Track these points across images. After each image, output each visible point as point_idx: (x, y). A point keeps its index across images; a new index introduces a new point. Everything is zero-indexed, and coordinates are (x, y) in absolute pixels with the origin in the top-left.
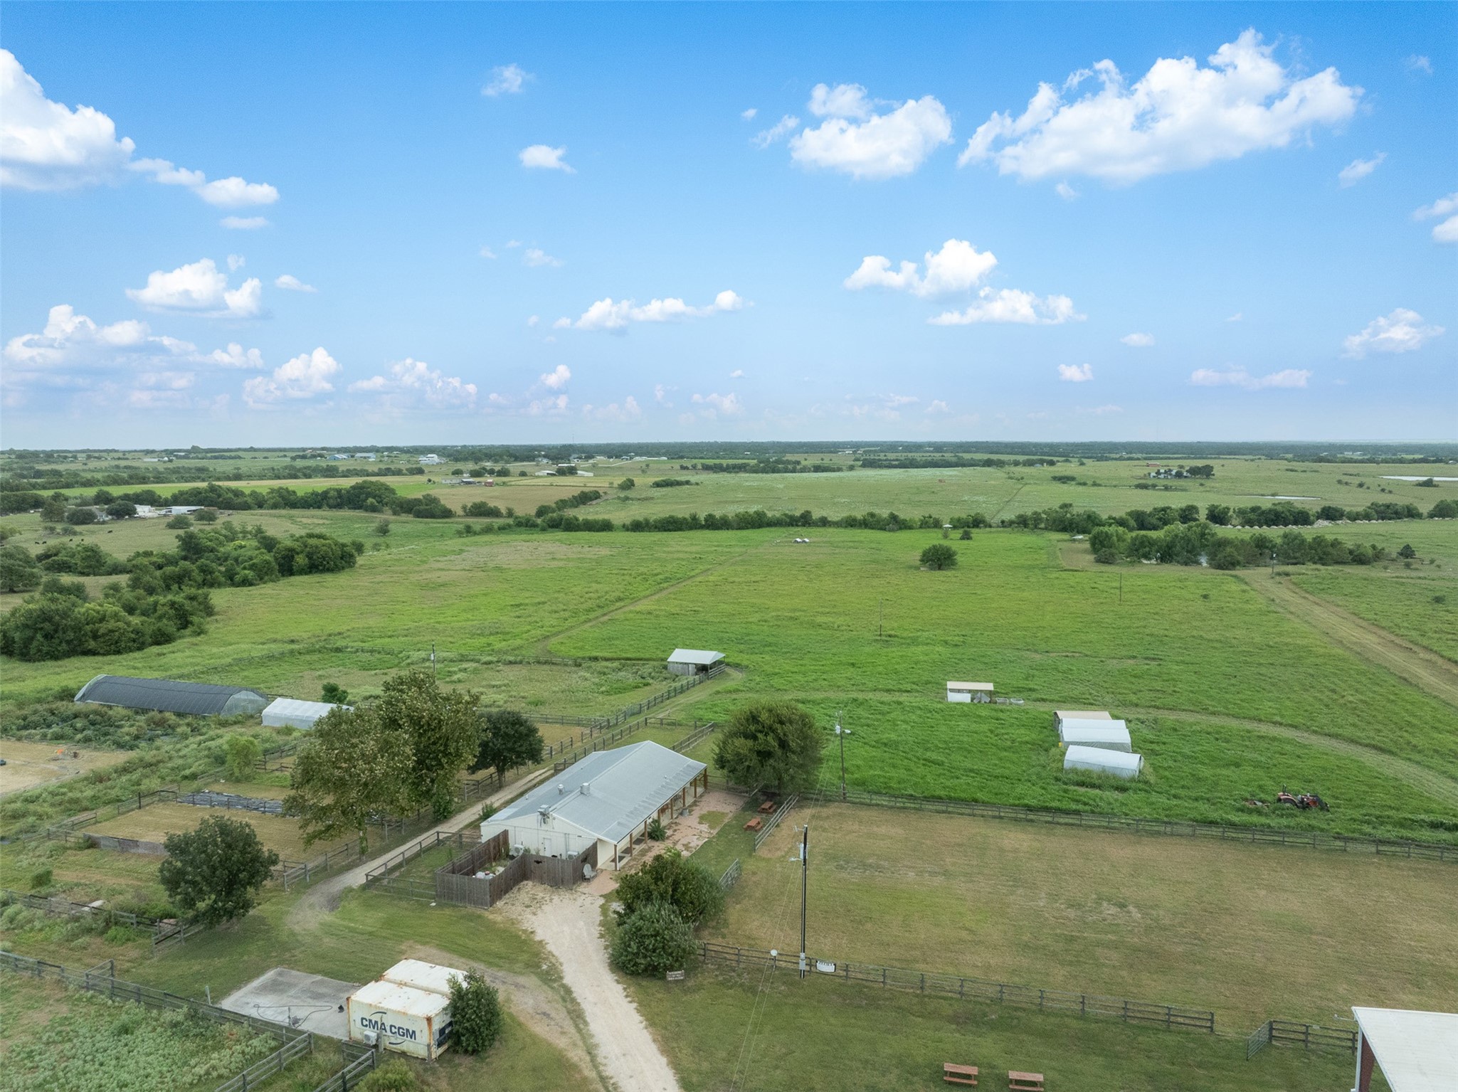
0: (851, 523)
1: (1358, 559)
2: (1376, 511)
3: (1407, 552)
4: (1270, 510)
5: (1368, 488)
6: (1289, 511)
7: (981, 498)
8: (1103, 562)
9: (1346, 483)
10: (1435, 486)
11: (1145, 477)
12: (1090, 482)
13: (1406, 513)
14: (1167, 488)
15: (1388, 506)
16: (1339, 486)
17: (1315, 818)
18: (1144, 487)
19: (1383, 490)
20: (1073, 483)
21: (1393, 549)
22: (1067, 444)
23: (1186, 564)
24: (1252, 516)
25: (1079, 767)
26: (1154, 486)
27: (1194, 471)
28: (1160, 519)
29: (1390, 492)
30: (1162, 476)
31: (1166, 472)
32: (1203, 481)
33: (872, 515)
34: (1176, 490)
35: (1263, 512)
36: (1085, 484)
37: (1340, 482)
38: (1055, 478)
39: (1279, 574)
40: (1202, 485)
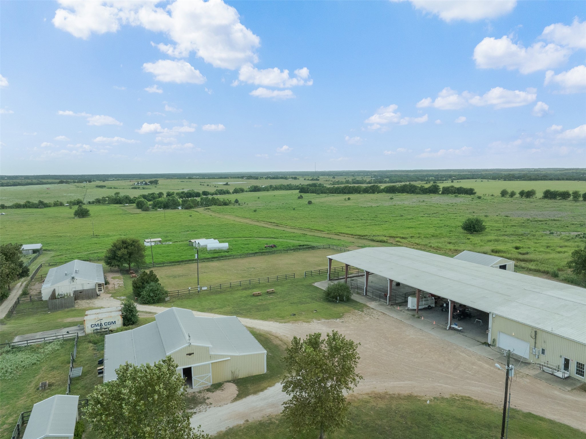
0: (18, 206)
1: (225, 204)
2: (219, 192)
3: (237, 201)
4: (188, 193)
5: (210, 186)
6: (194, 193)
7: (72, 195)
8: (146, 211)
9: (203, 185)
10: (229, 185)
11: (133, 185)
12: (113, 187)
13: (226, 192)
14: (143, 188)
15: (221, 190)
16: (201, 186)
17: (275, 249)
18: (135, 188)
19: (215, 187)
20: (105, 188)
21: (233, 201)
22: (89, 175)
23: (174, 209)
24: (182, 195)
25: (212, 249)
26: (139, 188)
27: (151, 182)
28: (152, 197)
29: (217, 187)
30: (140, 184)
31: (141, 183)
32: (155, 186)
33: (29, 202)
34: (147, 189)
35: (186, 193)
36: (111, 188)
37: (201, 184)
38: (97, 187)
39: (206, 209)
40: (156, 187)
